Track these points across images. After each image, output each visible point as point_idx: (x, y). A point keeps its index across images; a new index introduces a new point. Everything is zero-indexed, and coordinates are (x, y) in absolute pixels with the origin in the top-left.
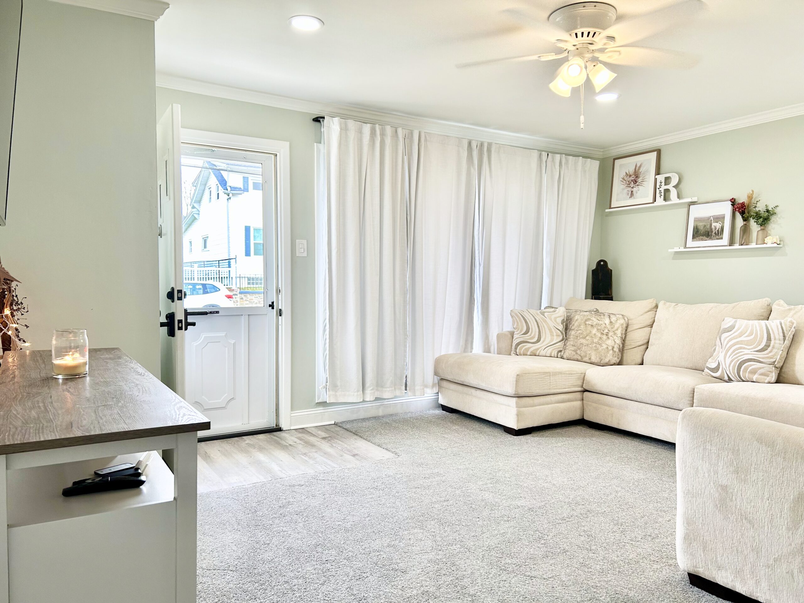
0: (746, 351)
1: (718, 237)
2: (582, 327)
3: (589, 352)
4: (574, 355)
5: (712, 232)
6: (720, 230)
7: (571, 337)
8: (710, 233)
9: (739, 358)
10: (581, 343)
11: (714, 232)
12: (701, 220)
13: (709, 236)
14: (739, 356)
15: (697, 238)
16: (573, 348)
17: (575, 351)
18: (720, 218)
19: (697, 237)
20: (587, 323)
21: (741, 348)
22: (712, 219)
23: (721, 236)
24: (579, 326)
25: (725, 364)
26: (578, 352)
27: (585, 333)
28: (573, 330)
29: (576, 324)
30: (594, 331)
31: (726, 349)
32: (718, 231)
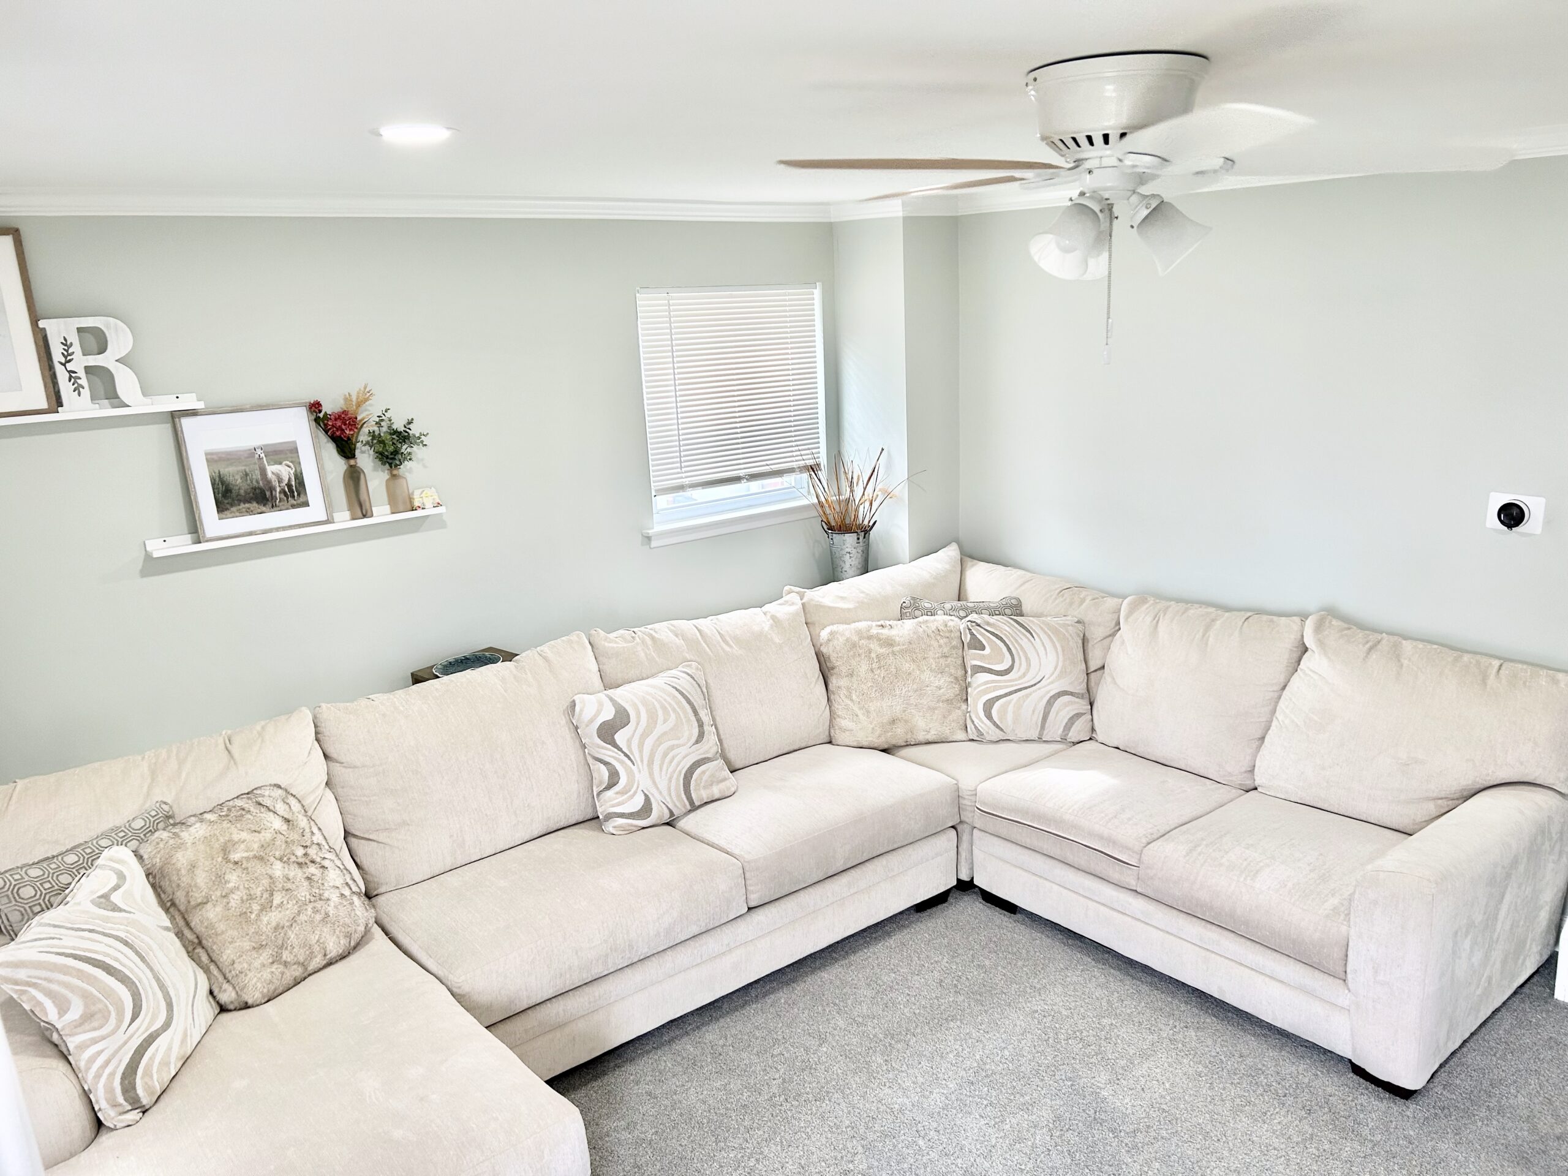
0: (683, 751)
1: (295, 503)
2: (233, 878)
3: (313, 939)
4: (283, 973)
5: (272, 489)
6: (293, 483)
7: (221, 927)
8: (268, 494)
9: (679, 769)
10: (274, 924)
11: (278, 490)
12: (228, 460)
13: (268, 500)
14: (678, 765)
15: (234, 509)
16: (265, 956)
17: (276, 960)
18: (287, 453)
19: (232, 505)
20: (235, 856)
21: (672, 748)
22: (263, 455)
23: (302, 499)
24: (219, 879)
25: (660, 793)
26: (286, 956)
27: (258, 892)
28: (206, 903)
29: (201, 878)
30: (278, 870)
31: (645, 762)
32: (289, 485)
